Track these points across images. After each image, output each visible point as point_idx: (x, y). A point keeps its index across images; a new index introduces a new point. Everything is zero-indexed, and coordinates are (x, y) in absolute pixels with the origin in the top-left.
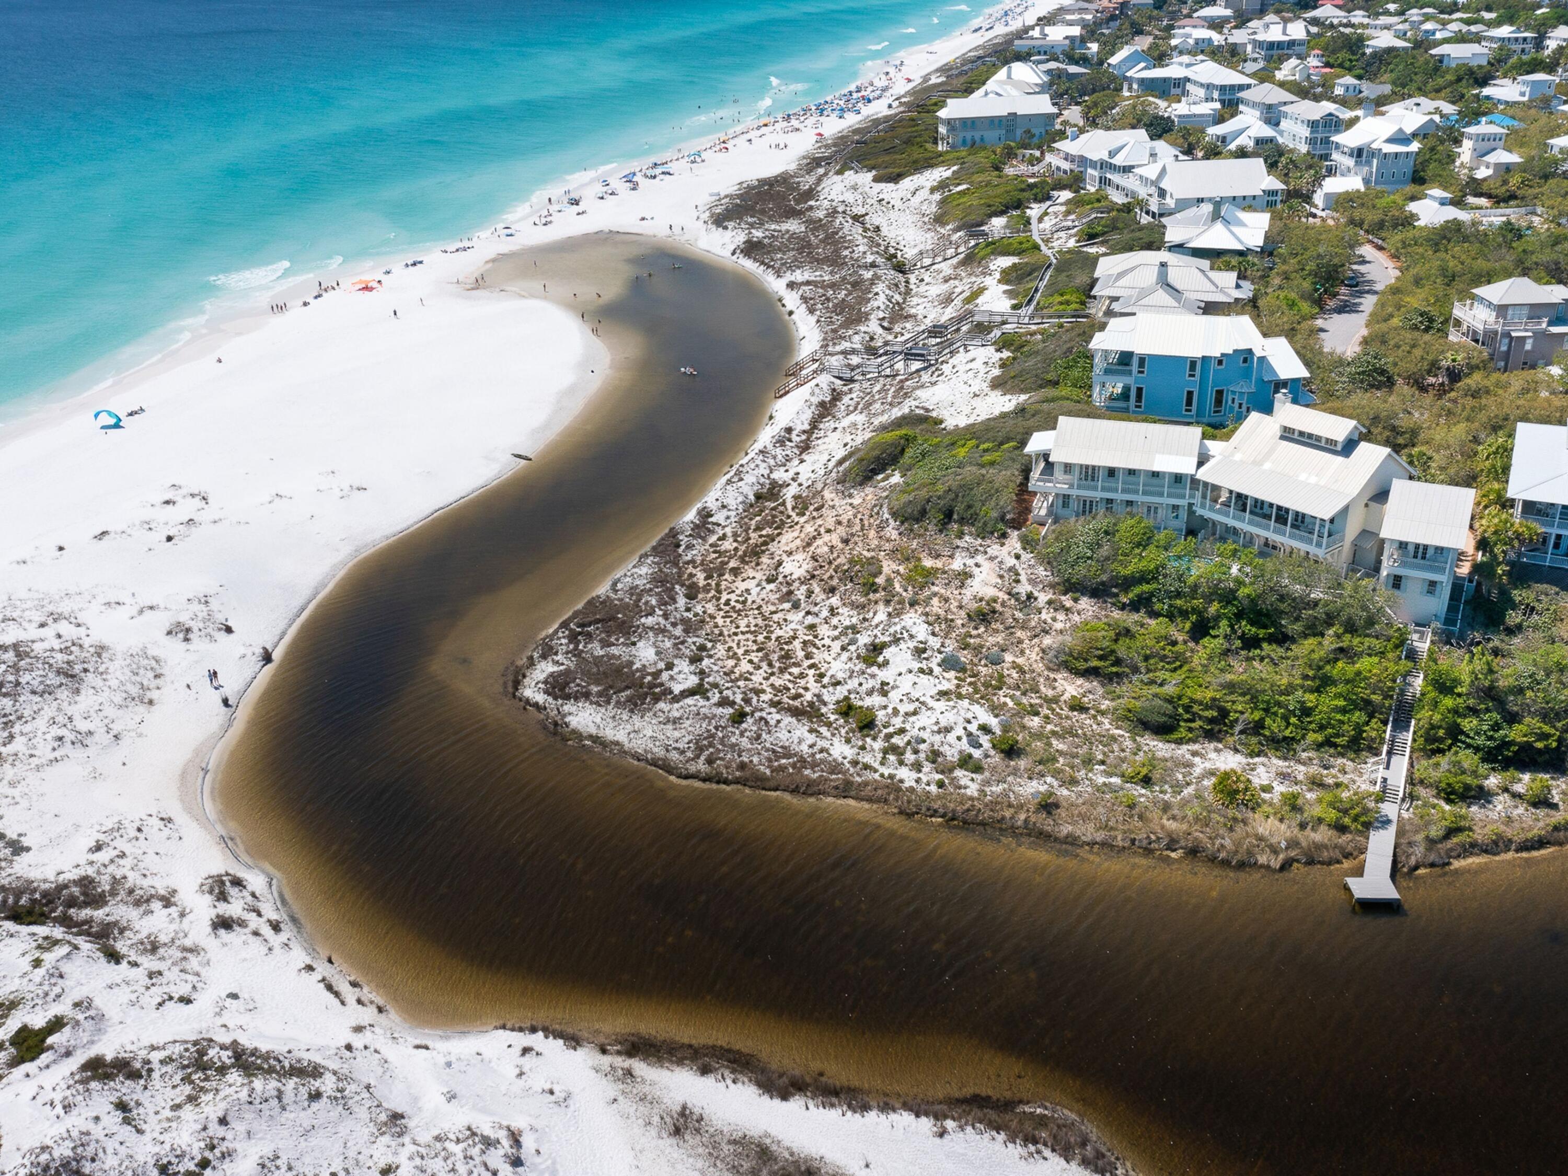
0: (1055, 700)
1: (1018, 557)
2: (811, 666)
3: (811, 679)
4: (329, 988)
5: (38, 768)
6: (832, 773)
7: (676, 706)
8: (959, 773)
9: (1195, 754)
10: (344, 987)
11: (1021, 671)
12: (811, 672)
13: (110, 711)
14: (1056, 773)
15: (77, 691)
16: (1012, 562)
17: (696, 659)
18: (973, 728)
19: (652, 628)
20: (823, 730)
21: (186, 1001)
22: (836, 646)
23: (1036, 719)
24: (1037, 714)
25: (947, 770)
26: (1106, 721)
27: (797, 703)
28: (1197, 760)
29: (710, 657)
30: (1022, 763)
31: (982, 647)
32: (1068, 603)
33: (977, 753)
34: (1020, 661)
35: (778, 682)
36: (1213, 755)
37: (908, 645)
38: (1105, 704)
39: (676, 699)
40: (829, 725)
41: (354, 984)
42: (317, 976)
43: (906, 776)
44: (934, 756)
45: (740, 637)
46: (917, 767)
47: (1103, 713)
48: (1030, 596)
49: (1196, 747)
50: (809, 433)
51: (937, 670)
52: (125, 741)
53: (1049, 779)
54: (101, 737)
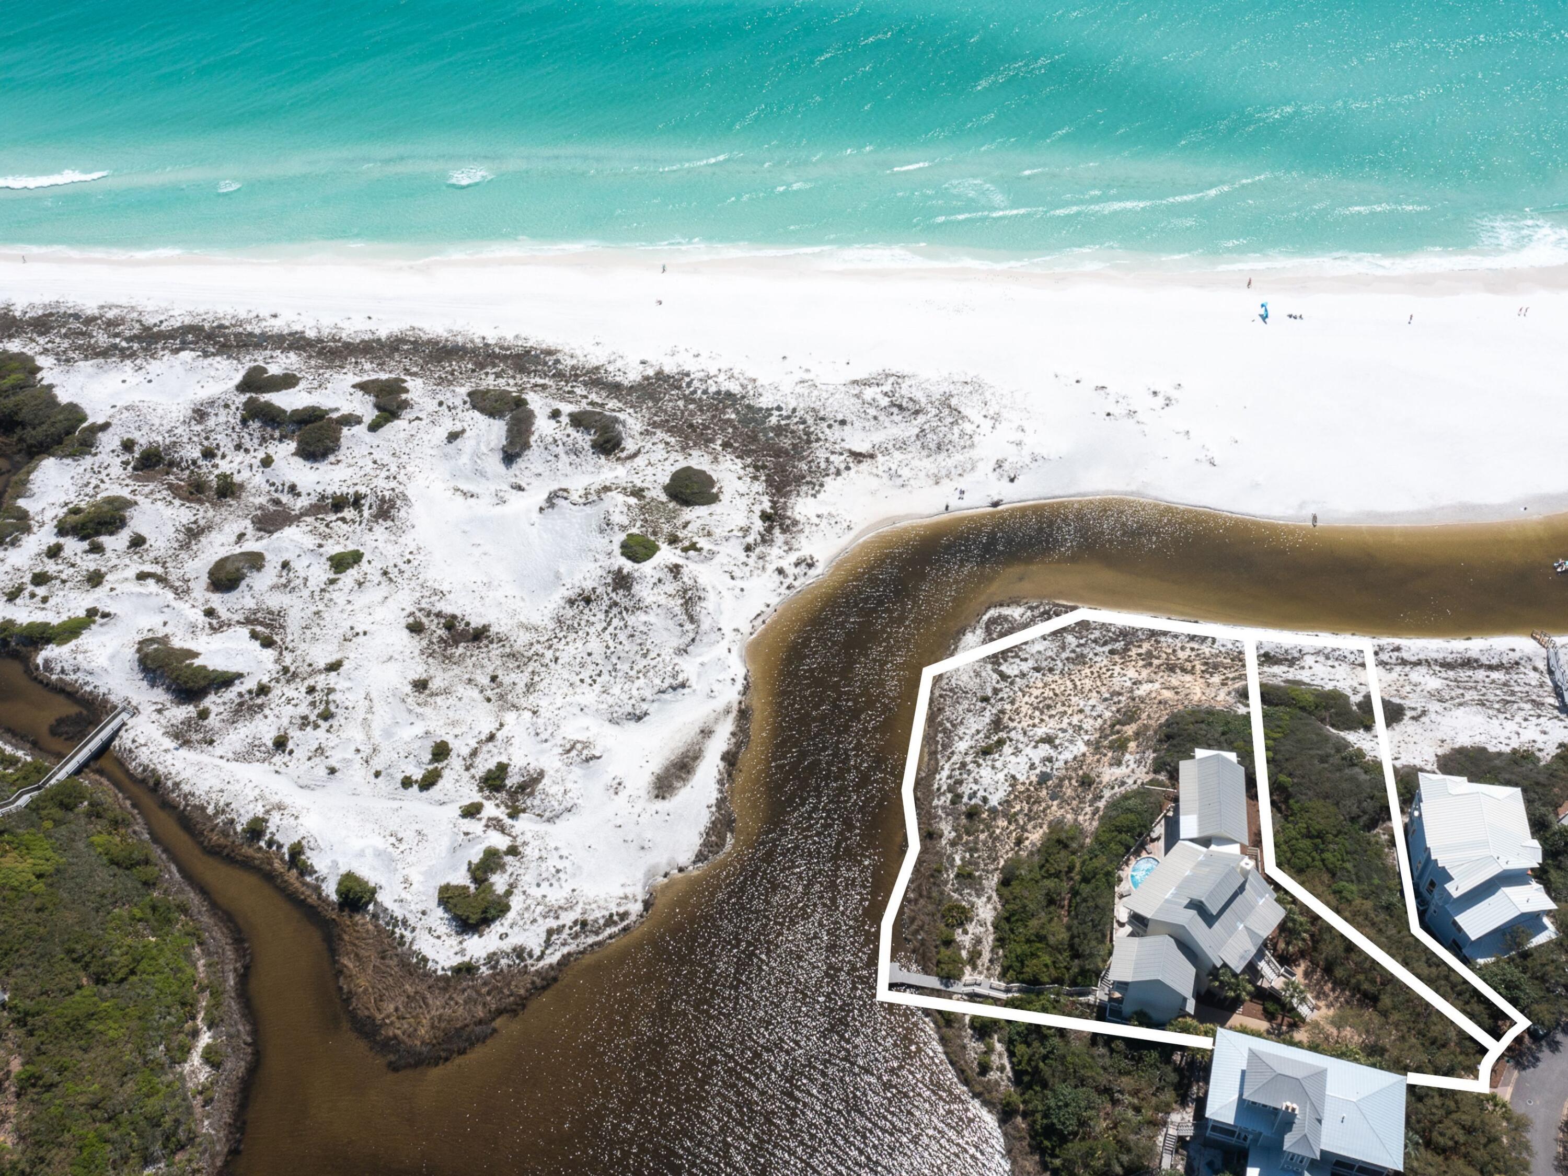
0: (1024, 829)
1: (1135, 782)
2: (1042, 720)
3: (1031, 722)
4: (759, 615)
5: (871, 473)
6: (943, 745)
7: (991, 672)
8: (949, 796)
9: (989, 899)
10: (760, 619)
11: (1044, 811)
12: (1037, 721)
13: (922, 475)
14: (959, 837)
15: (929, 456)
16: (1130, 781)
17: (1037, 669)
18: (981, 793)
19: (1064, 643)
20: (982, 735)
21: (733, 578)
22: (1064, 725)
23: (1006, 823)
24: (1010, 823)
25: (950, 789)
26: (1010, 855)
27: (1006, 719)
28: (984, 899)
29: (1044, 675)
30: (964, 820)
31: (1061, 787)
32: (1097, 817)
33: (965, 799)
34: (1054, 808)
35: (1025, 709)
36: (989, 906)
37: (1053, 753)
38: (1023, 854)
39: (995, 671)
40: (987, 737)
41: (764, 622)
42: (765, 609)
43: (945, 773)
44: (960, 782)
45: (1069, 683)
46: (950, 777)
47: (1017, 853)
48: (1102, 797)
49: (995, 897)
50: (1404, 662)
51: (1038, 771)
52: (904, 489)
53: (953, 834)
54: (899, 481)
